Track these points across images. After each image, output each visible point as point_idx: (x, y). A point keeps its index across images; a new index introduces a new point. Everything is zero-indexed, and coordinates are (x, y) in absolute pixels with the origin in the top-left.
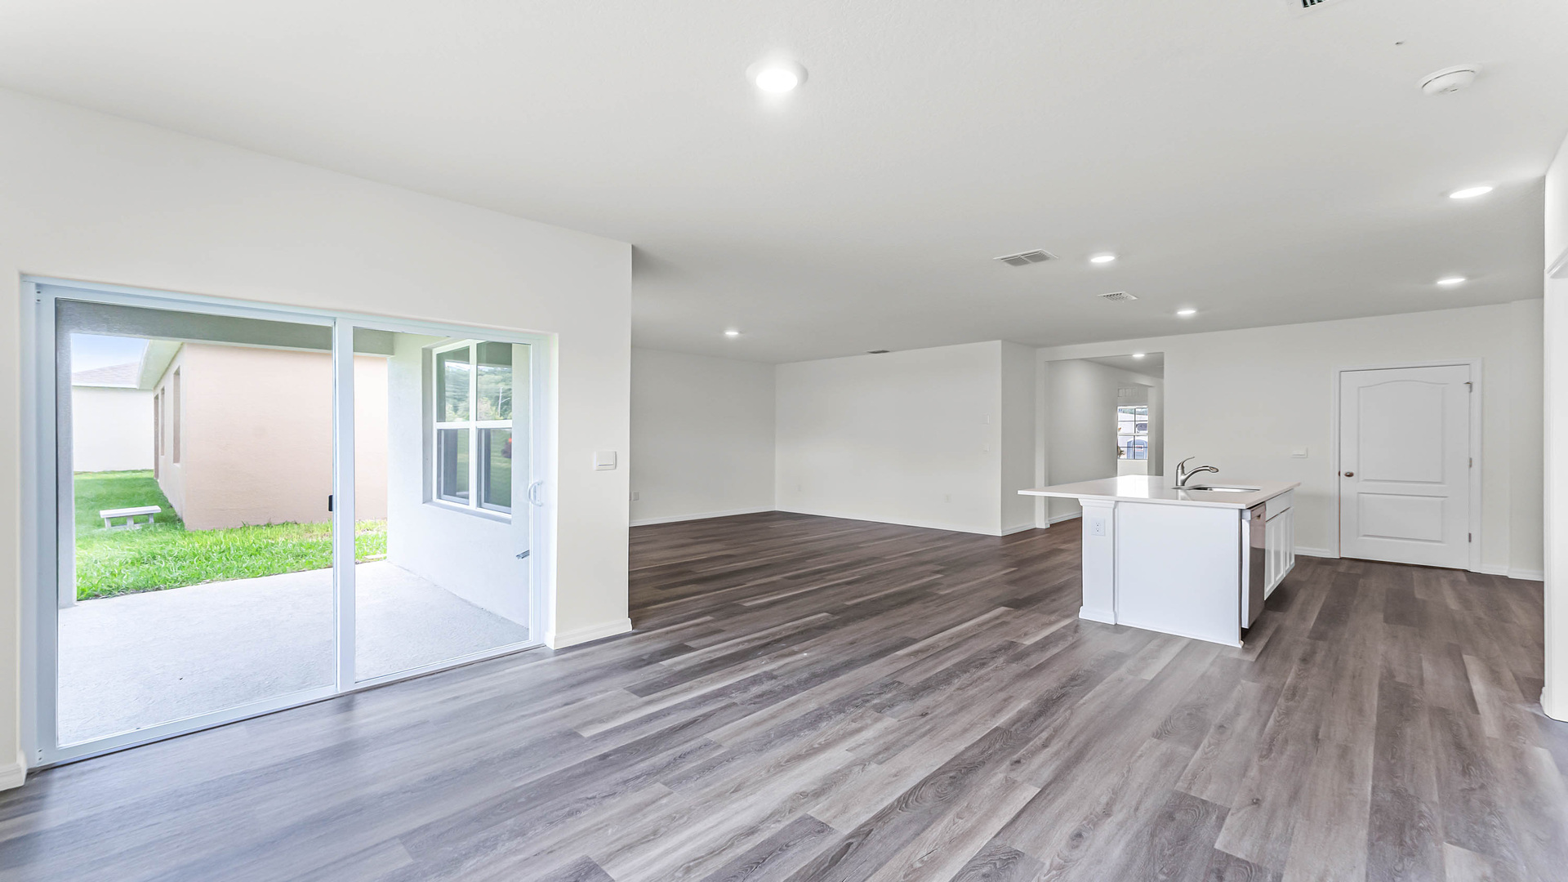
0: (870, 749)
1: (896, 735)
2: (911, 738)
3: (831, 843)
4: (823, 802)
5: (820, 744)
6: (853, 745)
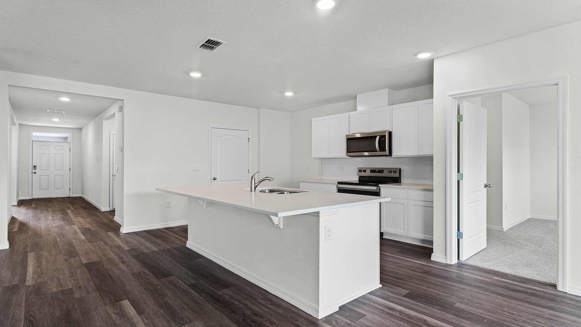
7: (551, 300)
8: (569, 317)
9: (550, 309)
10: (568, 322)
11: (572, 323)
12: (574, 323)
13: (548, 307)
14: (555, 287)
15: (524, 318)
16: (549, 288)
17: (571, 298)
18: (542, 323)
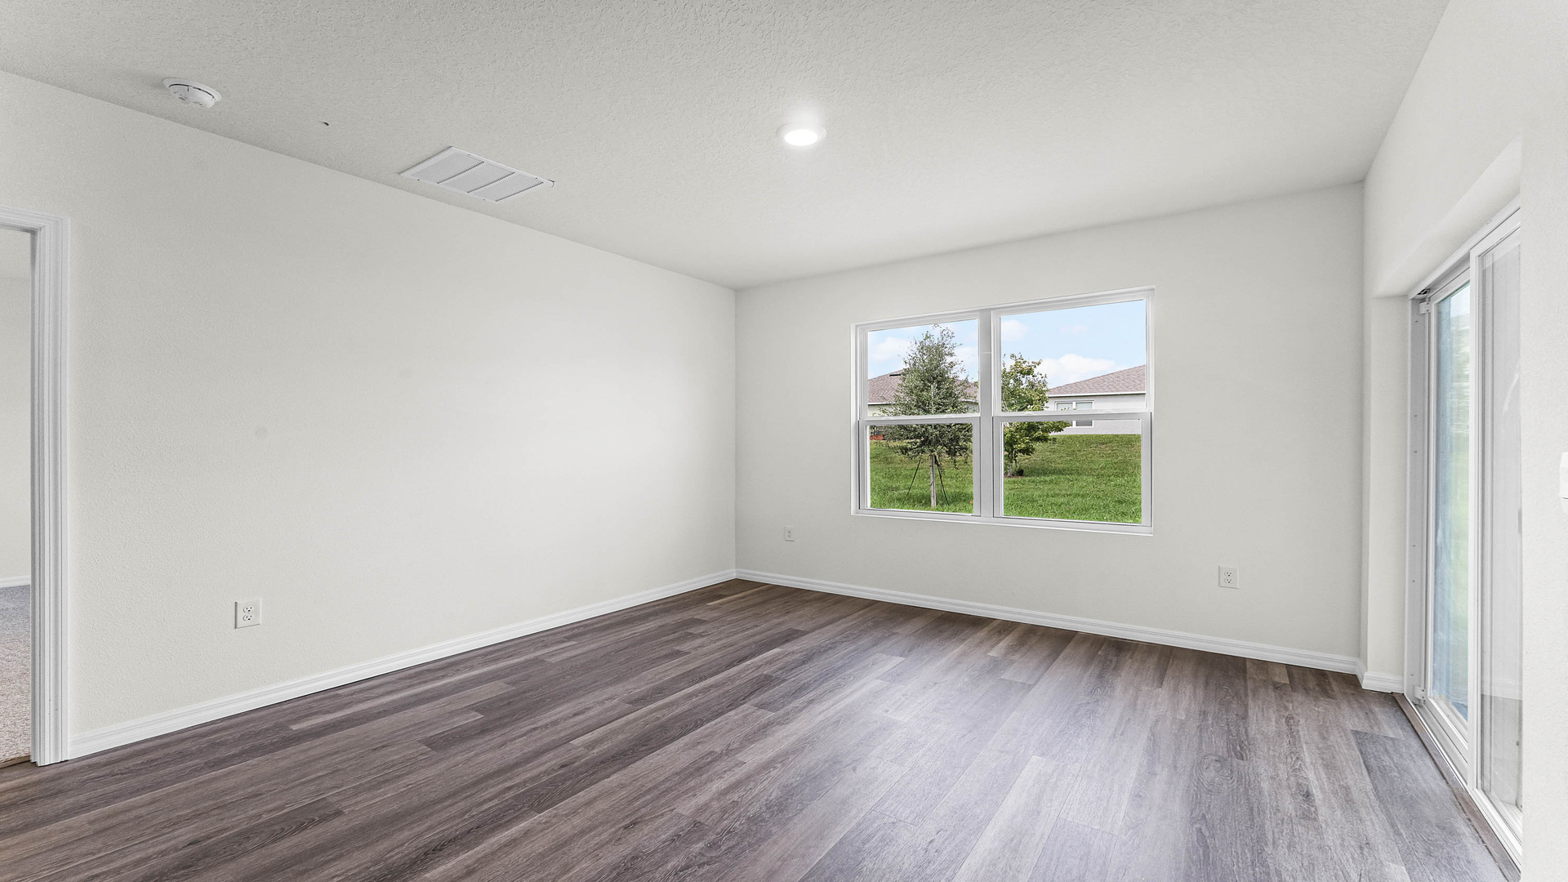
0: (719, 766)
1: (686, 787)
2: (668, 784)
3: (755, 700)
4: (763, 720)
5: (775, 768)
6: (737, 770)
7: (56, 795)
8: (132, 802)
9: (77, 813)
10: (143, 811)
11: (152, 808)
12: (157, 805)
13: (66, 811)
14: (26, 764)
15: (44, 870)
16: (15, 773)
17: (90, 766)
18: (100, 851)
